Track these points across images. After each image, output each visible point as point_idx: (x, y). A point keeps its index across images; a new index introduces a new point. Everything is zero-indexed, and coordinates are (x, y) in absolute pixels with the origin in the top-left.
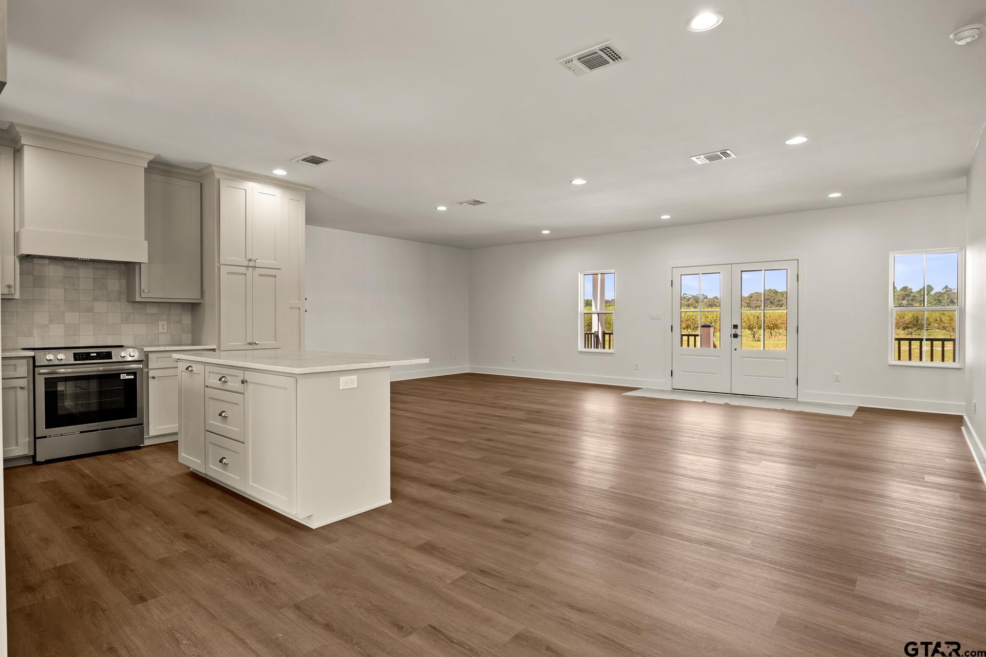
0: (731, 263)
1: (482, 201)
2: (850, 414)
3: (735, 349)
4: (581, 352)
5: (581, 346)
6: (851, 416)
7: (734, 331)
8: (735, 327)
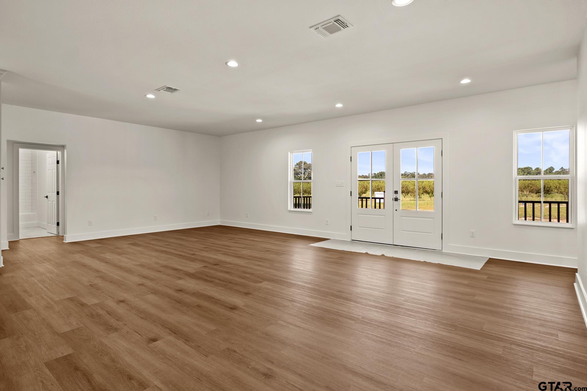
0: (392, 142)
1: (174, 88)
2: (478, 266)
3: (396, 210)
4: (290, 211)
5: (291, 207)
6: (479, 268)
7: (395, 196)
8: (396, 192)
